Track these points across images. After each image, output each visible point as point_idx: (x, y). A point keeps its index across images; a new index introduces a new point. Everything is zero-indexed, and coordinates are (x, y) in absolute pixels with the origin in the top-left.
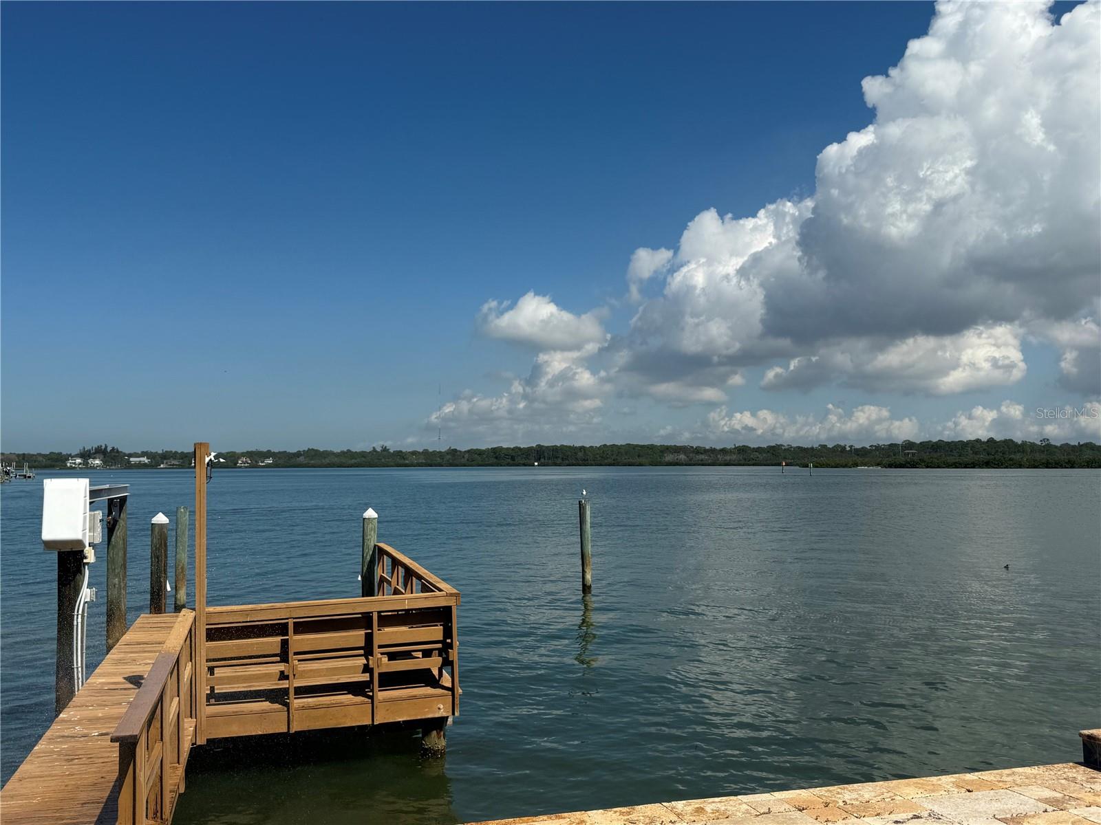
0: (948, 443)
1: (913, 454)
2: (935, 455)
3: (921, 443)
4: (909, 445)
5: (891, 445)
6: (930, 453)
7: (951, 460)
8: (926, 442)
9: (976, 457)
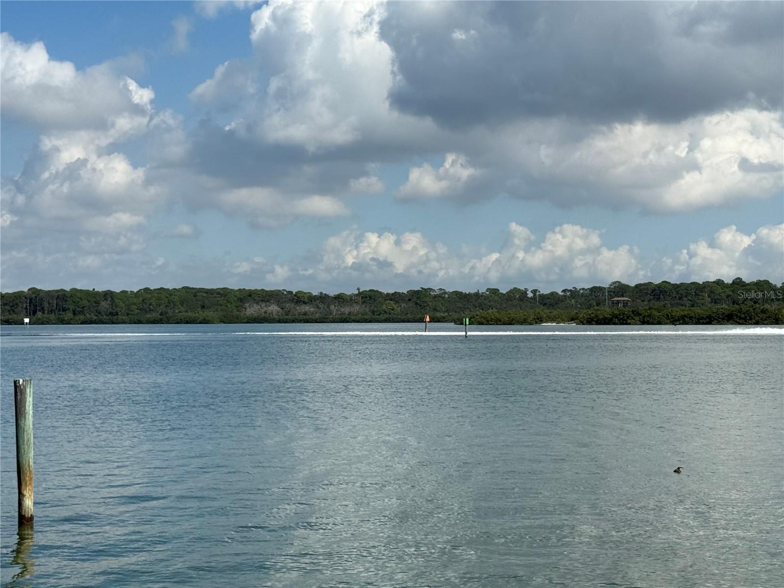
0: (676, 287)
1: (625, 304)
2: (657, 304)
3: (637, 286)
4: (619, 289)
5: (594, 290)
6: (649, 301)
7: (678, 311)
8: (645, 284)
9: (715, 308)
